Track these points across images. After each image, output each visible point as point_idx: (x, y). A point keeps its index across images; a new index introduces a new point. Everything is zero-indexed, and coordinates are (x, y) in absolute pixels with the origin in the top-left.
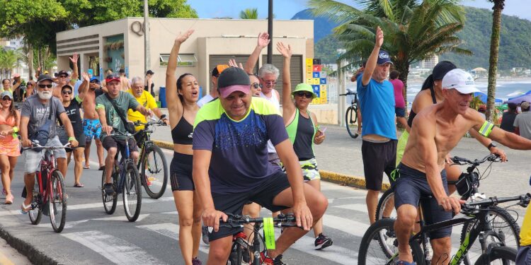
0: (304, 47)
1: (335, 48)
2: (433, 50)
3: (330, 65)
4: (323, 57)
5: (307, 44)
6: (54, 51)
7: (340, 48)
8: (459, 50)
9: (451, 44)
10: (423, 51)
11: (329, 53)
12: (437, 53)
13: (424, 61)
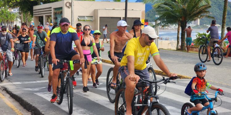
0: (141, 14)
1: (154, 15)
2: (197, 16)
3: (152, 22)
4: (149, 19)
5: (142, 13)
6: (32, 14)
7: (156, 15)
8: (209, 17)
9: (205, 14)
10: (193, 17)
11: (151, 17)
12: (199, 18)
13: (193, 21)
